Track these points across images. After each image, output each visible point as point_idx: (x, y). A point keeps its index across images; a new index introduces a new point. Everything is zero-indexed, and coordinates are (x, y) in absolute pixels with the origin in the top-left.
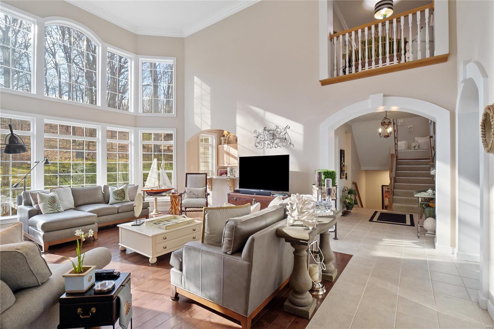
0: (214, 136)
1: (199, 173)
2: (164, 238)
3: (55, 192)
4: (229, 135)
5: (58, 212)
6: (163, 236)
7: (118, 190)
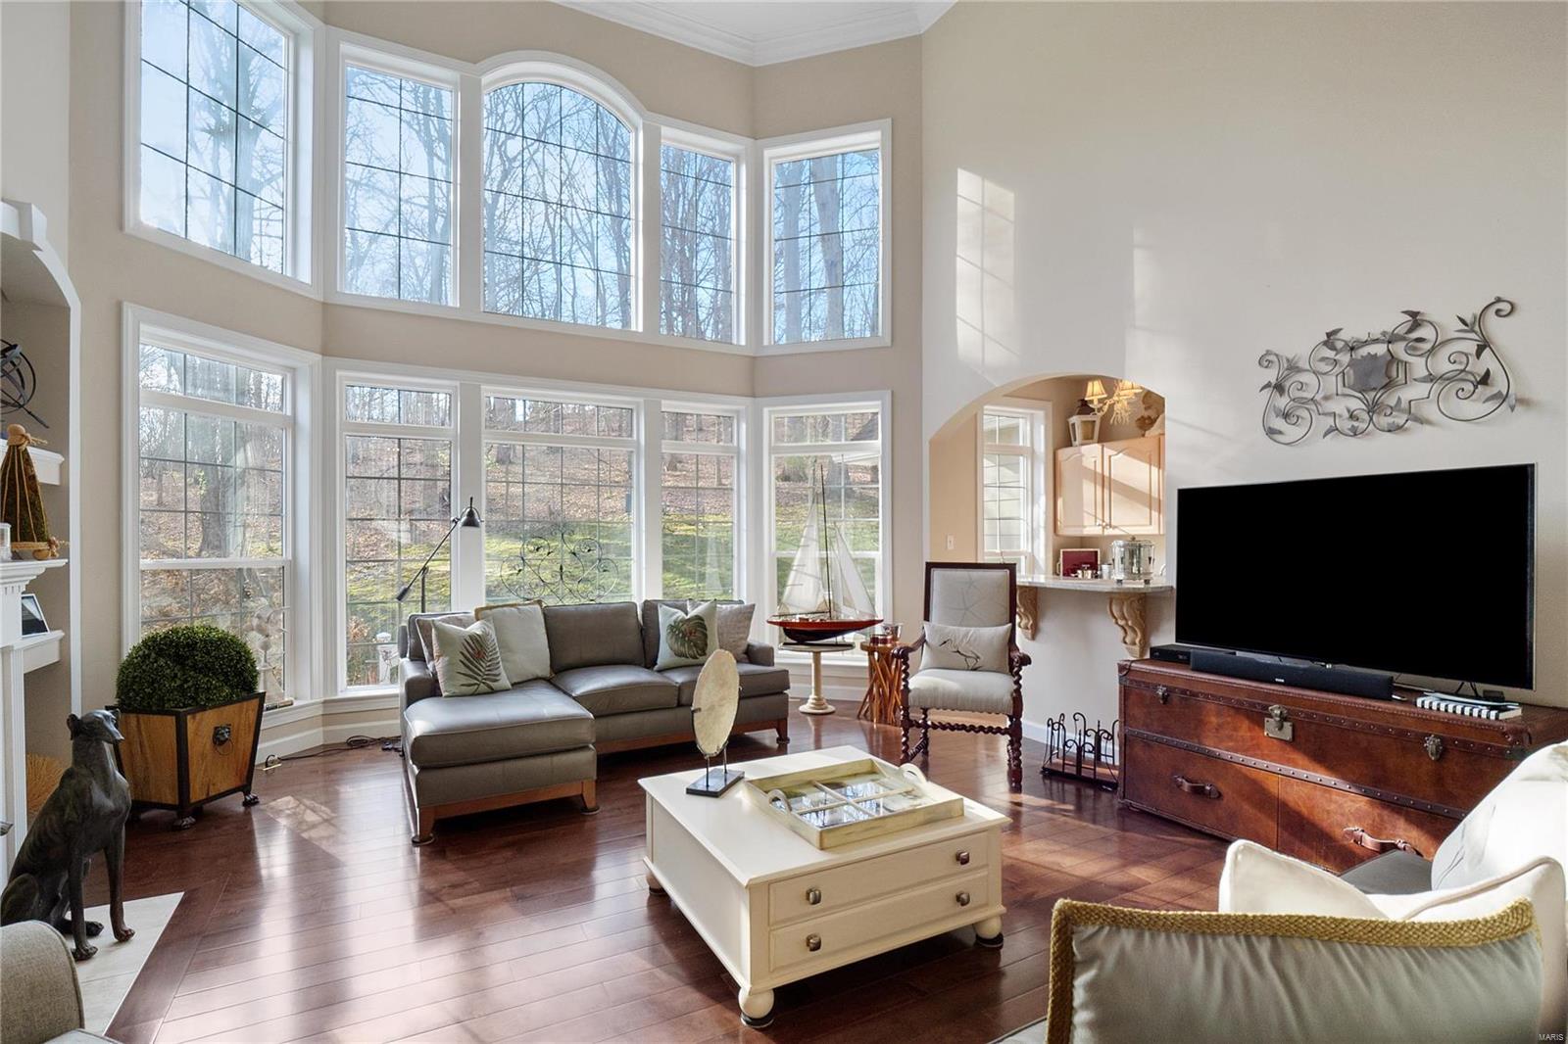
0: (1040, 414)
1: (980, 561)
2: (808, 894)
3: (488, 621)
4: (1108, 402)
5: (490, 690)
6: (805, 885)
7: (684, 621)
